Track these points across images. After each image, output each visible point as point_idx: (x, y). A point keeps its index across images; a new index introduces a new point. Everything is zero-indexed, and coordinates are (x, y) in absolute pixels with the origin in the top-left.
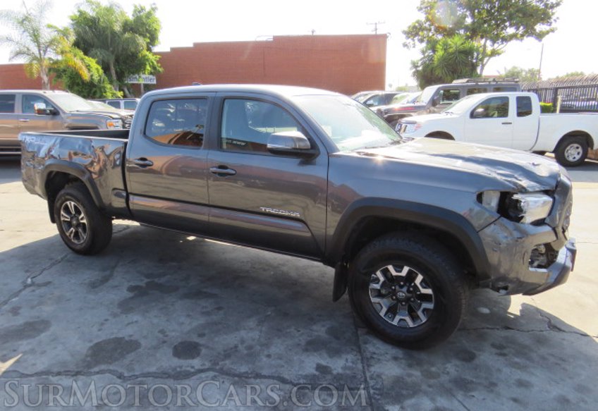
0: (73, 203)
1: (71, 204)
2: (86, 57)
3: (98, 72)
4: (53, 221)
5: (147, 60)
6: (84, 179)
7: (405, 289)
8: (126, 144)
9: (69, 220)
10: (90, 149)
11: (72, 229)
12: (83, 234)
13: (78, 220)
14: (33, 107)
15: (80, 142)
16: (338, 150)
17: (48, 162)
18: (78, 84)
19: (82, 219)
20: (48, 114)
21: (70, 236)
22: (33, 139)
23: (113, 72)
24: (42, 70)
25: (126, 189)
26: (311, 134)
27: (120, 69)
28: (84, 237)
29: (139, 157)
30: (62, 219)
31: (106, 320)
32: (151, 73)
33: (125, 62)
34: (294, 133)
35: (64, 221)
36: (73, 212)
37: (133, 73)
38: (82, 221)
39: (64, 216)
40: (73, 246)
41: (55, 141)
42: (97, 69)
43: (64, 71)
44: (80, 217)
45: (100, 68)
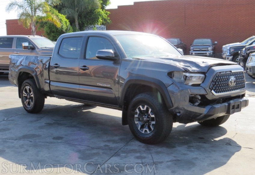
0: (28, 87)
1: (28, 88)
2: (60, 14)
3: (66, 24)
4: (20, 97)
5: (100, 15)
6: (33, 75)
7: (146, 116)
8: (51, 57)
9: (26, 96)
10: (37, 61)
11: (27, 100)
12: (31, 102)
13: (30, 95)
14: (21, 45)
15: (34, 58)
16: (126, 57)
17: (20, 67)
18: (53, 32)
19: (32, 95)
20: (29, 49)
21: (26, 103)
22: (15, 57)
23: (77, 23)
24: (32, 23)
25: (49, 79)
26: (117, 51)
27: (82, 22)
28: (32, 104)
29: (55, 64)
30: (23, 95)
31: (32, 130)
32: (103, 24)
33: (85, 17)
34: (111, 51)
35: (25, 96)
36: (28, 92)
37: (91, 24)
38: (31, 96)
39: (25, 94)
40: (27, 109)
41: (24, 58)
42: (66, 22)
43: (46, 23)
44: (31, 94)
45: (68, 21)
